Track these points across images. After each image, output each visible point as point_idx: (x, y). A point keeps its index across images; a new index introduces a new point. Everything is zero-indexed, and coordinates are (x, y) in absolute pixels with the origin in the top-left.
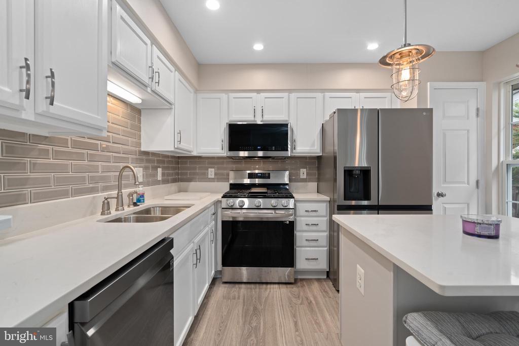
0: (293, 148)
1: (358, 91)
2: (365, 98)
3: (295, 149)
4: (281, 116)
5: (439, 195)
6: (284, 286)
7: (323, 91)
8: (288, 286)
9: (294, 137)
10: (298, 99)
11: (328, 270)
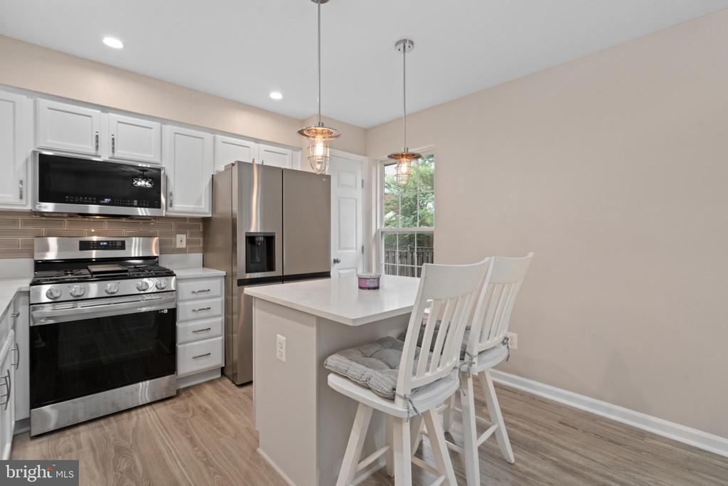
0: (169, 204)
1: (257, 141)
2: (265, 150)
3: (171, 205)
4: (149, 156)
5: (336, 261)
6: (161, 404)
7: (214, 131)
8: (167, 402)
9: (170, 190)
10: (177, 135)
11: (224, 365)
